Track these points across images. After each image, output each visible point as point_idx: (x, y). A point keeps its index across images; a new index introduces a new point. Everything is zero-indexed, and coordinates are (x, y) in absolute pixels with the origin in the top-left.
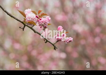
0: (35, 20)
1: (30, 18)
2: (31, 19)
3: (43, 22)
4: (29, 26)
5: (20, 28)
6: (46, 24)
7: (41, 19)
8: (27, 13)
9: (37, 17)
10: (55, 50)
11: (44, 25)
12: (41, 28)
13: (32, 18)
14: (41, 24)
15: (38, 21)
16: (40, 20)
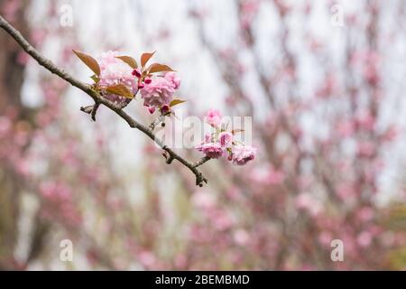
0: (130, 83)
1: (112, 79)
2: (116, 81)
3: (155, 90)
4: (111, 103)
5: (82, 109)
6: (166, 95)
7: (148, 82)
8: (105, 64)
9: (135, 73)
10: (201, 186)
11: (161, 100)
12: (152, 112)
13: (120, 76)
14: (148, 96)
15: (140, 87)
16: (146, 85)
